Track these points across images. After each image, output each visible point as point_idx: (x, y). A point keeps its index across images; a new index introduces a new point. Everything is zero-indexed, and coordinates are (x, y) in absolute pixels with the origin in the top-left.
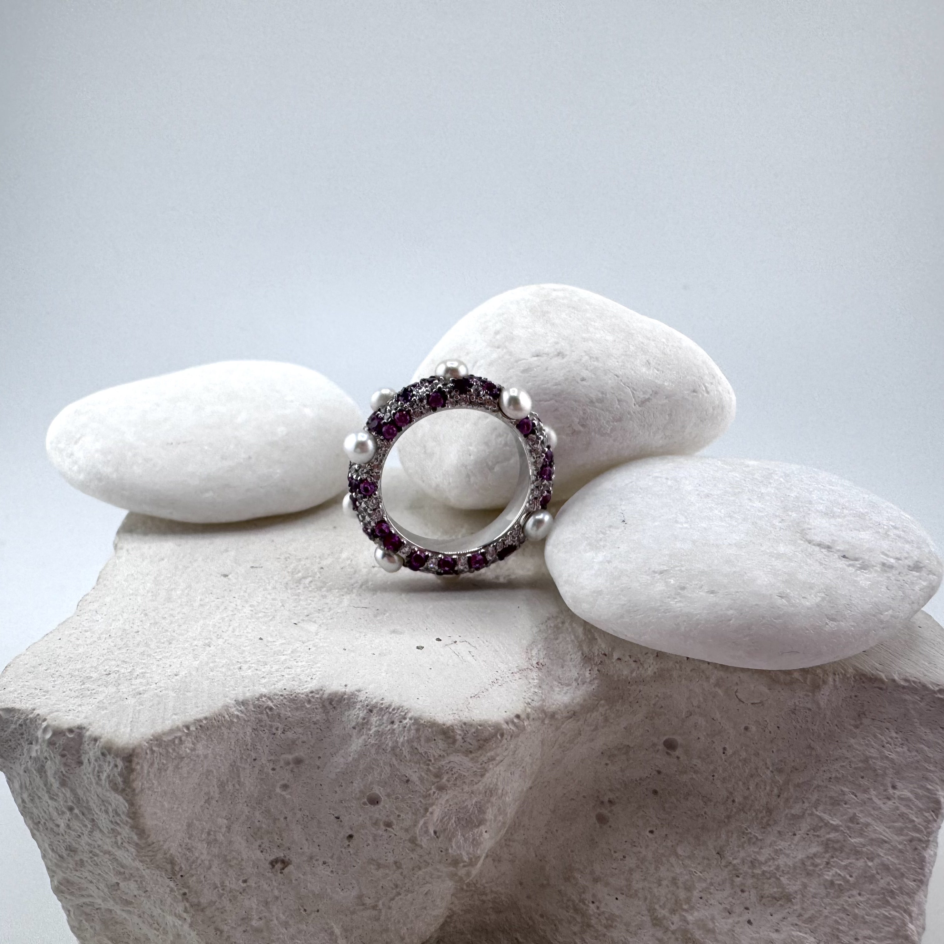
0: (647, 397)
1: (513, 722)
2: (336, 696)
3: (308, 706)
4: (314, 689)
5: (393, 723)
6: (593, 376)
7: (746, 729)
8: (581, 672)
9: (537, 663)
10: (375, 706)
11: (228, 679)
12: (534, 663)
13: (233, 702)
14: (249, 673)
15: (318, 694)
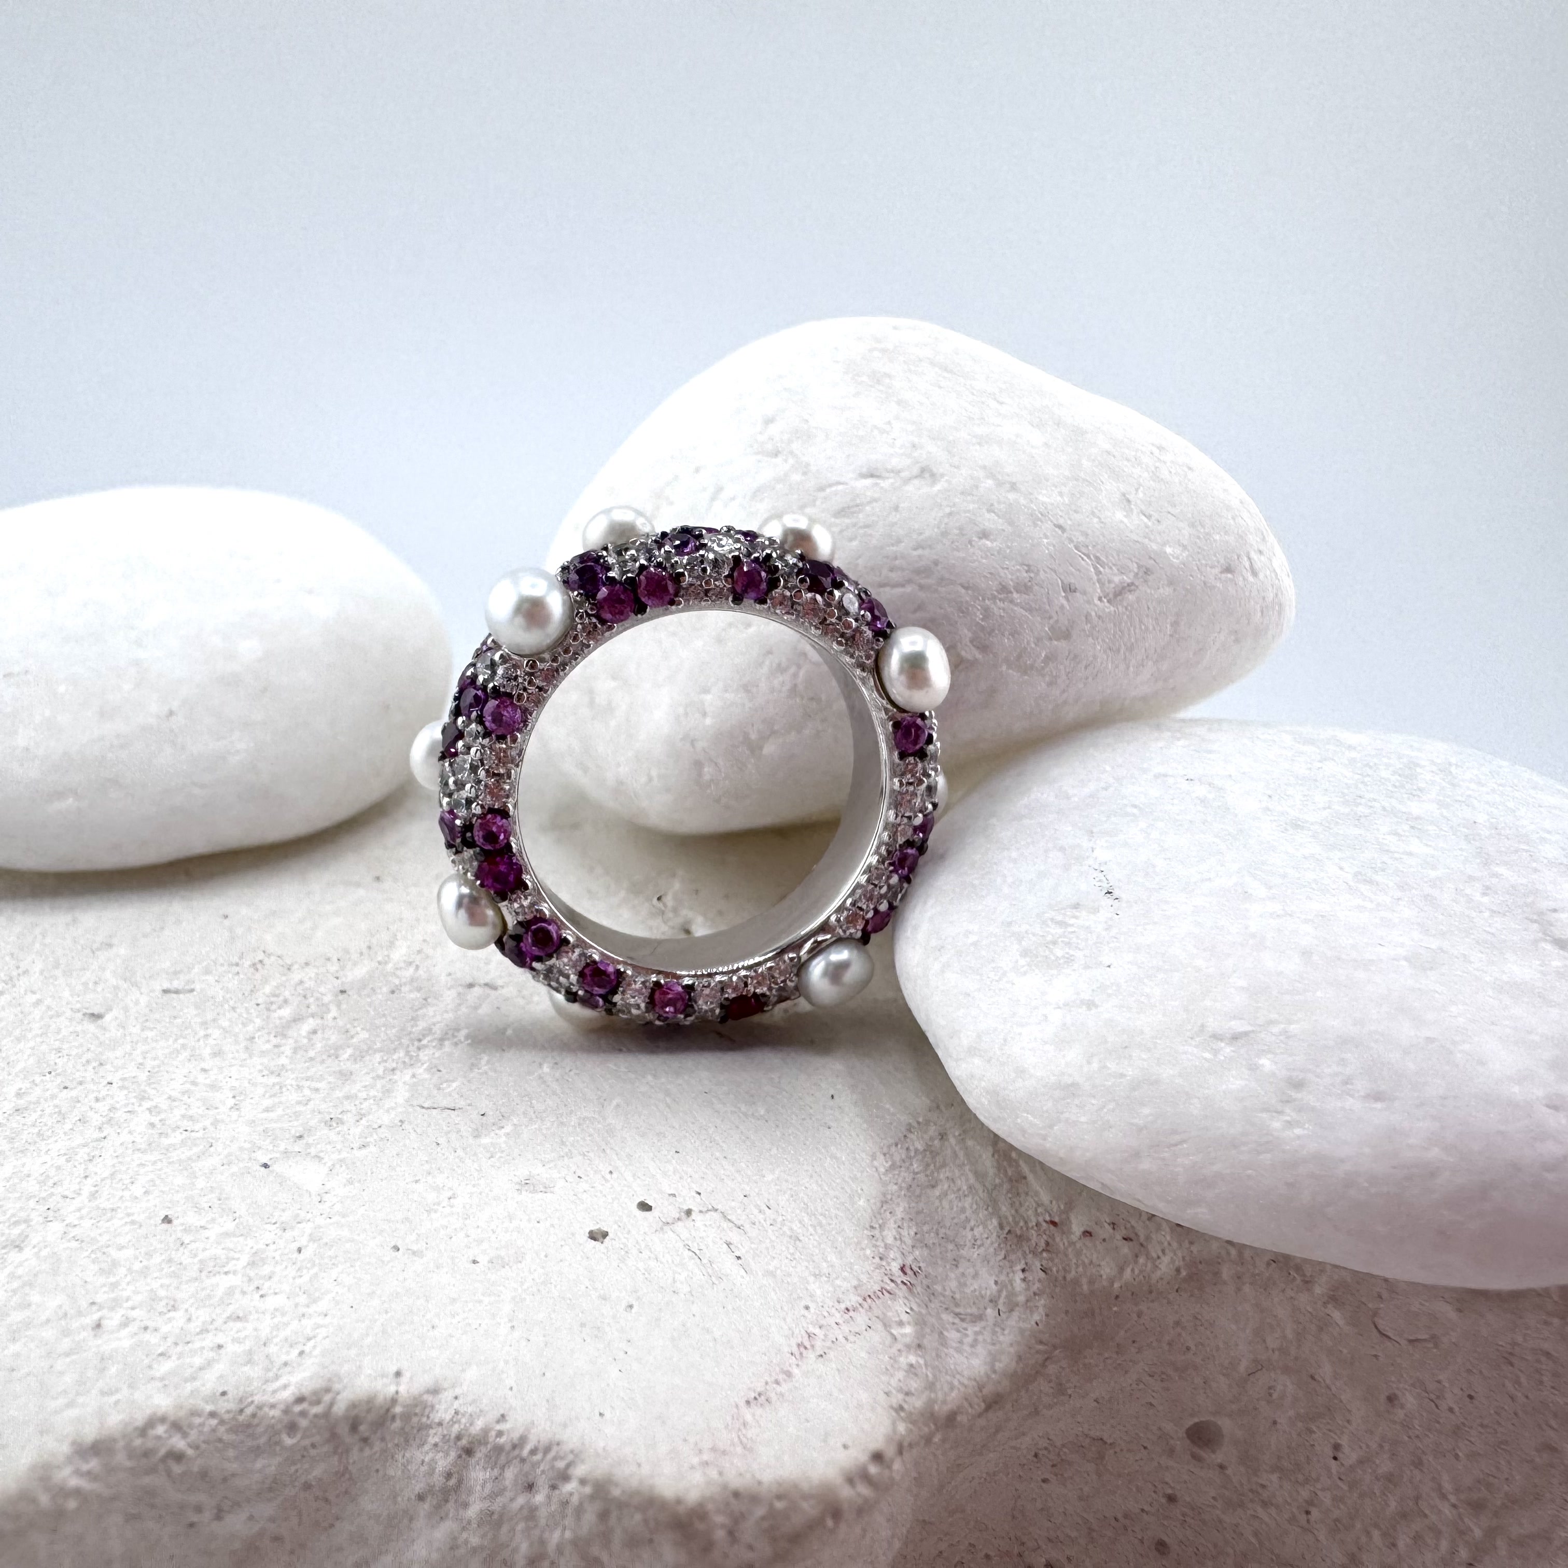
0: (1127, 579)
1: (865, 1476)
2: (369, 1411)
3: (288, 1441)
4: (306, 1390)
5: (530, 1487)
6: (1009, 529)
7: (1391, 1399)
8: (1003, 1278)
9: (902, 1269)
10: (482, 1439)
11: (60, 1365)
12: (895, 1267)
13: (65, 1448)
14: (123, 1341)
15: (318, 1402)
